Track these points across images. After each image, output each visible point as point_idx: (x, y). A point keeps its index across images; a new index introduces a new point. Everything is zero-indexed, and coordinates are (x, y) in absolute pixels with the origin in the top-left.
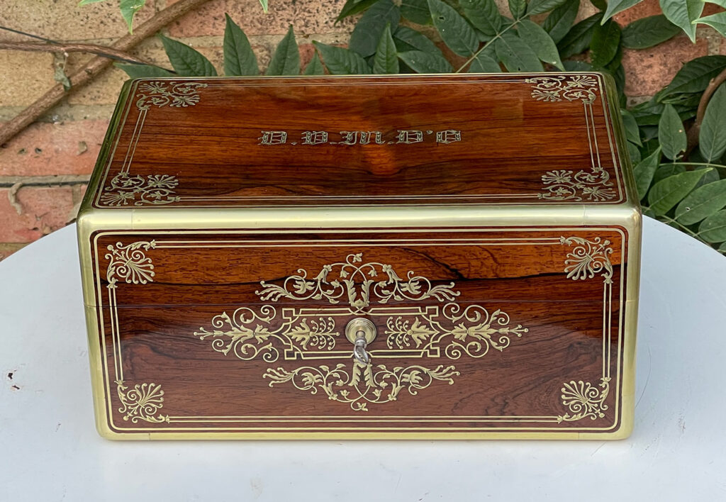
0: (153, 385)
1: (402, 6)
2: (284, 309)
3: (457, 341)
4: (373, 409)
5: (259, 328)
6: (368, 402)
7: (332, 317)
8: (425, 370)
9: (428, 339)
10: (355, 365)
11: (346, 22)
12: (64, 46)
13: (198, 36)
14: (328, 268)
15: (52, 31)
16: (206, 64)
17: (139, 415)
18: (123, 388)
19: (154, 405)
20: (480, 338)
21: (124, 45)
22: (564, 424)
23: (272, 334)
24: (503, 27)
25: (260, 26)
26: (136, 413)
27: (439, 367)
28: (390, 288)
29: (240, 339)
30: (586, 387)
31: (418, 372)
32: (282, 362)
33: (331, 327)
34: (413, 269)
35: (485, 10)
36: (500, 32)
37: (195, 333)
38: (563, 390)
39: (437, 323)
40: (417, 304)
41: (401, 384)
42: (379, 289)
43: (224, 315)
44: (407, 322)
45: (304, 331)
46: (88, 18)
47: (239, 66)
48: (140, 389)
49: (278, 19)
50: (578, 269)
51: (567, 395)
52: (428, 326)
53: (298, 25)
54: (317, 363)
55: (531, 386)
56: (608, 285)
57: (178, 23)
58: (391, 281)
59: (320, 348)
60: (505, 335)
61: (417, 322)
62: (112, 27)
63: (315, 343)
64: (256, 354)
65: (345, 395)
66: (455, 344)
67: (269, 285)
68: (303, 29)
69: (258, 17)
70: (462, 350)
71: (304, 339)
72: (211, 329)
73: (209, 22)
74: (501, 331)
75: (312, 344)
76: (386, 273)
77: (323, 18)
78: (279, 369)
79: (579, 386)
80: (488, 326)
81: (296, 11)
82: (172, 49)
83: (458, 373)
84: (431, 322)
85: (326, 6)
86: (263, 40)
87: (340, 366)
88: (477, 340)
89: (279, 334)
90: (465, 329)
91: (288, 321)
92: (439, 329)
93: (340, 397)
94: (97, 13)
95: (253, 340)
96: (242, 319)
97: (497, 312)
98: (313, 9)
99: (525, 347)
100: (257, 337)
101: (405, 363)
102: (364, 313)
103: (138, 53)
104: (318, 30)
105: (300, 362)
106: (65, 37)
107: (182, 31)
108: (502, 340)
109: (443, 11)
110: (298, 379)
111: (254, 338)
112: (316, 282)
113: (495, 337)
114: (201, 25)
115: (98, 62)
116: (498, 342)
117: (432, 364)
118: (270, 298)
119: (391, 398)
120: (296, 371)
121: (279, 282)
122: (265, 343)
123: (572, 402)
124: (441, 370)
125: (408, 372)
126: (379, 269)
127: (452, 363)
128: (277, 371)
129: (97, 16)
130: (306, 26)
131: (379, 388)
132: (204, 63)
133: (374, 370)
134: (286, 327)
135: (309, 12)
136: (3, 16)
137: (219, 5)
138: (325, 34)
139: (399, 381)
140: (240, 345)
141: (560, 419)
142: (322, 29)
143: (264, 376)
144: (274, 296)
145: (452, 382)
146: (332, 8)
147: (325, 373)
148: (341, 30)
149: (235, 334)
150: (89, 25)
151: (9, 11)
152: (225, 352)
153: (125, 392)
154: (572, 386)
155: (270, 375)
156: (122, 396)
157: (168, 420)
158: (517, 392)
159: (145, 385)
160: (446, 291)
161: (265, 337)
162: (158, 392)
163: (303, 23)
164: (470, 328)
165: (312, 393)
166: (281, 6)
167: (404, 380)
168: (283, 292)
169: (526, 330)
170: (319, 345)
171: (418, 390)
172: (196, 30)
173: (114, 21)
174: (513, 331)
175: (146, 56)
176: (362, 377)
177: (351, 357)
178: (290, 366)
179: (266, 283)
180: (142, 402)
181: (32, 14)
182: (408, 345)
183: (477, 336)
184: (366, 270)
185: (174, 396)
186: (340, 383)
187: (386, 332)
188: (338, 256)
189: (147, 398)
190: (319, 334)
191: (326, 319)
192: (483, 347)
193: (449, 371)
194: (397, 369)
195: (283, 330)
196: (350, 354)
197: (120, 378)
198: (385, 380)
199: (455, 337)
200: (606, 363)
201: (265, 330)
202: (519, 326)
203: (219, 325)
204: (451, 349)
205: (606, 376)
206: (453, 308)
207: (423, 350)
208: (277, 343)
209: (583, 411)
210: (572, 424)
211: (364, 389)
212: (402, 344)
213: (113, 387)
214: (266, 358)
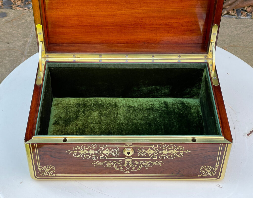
0: (51, 166)
2: (100, 145)
3: (164, 154)
5: (91, 150)
6: (130, 171)
7: (118, 147)
8: (151, 162)
10: (126, 161)
18: (40, 167)
19: (51, 171)
20: (173, 154)
23: (95, 152)
26: (45, 173)
27: (156, 161)
30: (209, 167)
31: (149, 163)
32: (99, 159)
33: (118, 150)
37: (67, 152)
38: (201, 168)
39: (157, 149)
40: (150, 144)
41: (142, 166)
43: (78, 147)
44: (146, 149)
45: (107, 151)
48: (46, 167)
51: (202, 169)
52: (154, 150)
54: (112, 160)
55: (189, 167)
60: (182, 153)
61: (150, 149)
63: (111, 154)
64: (89, 157)
65: (122, 169)
66: (163, 155)
70: (165, 157)
71: (107, 153)
72: (73, 151)
74: (180, 152)
75: (110, 155)
78: (98, 162)
79: (207, 167)
80: (176, 150)
83: (163, 163)
87: (120, 161)
88: (171, 154)
89: (98, 152)
90: (167, 151)
91: (102, 148)
92: (157, 151)
93: (120, 169)
95: (89, 154)
96: (84, 147)
97: (180, 147)
99: (189, 156)
101: (144, 160)
105: (105, 160)
108: (180, 154)
110: (105, 164)
111: (89, 153)
113: (178, 153)
117: (154, 161)
119: (138, 169)
120: (104, 162)
122: (93, 154)
123: (204, 171)
124: (157, 162)
125: (145, 163)
127: (161, 160)
128: (97, 162)
133: (133, 162)
134: (101, 150)
139: (142, 165)
140: (84, 155)
141: (198, 176)
143: (92, 164)
145: (161, 165)
147: (115, 163)
149: (82, 152)
152: (78, 157)
154: (205, 167)
155: (94, 163)
156: (39, 169)
157: (57, 175)
158: (184, 168)
159: (48, 166)
162: (53, 168)
164: (169, 151)
165: (110, 168)
170: (113, 155)
171: (148, 168)
174: (185, 152)
176: (128, 164)
178: (102, 161)
180: (47, 171)
182: (146, 155)
183: (171, 153)
185: (59, 169)
187: (138, 152)
189: (49, 169)
190: (113, 152)
191: (116, 148)
192: (173, 156)
193: (161, 162)
194: (141, 162)
195: (100, 151)
196: (124, 158)
197: (38, 164)
198: (137, 165)
199: (163, 153)
200: (218, 161)
201: (93, 151)
202: (187, 151)
203: (76, 149)
204: (161, 157)
205: (217, 164)
206: (163, 145)
207: (151, 157)
208: (97, 154)
209: (207, 174)
210: (203, 177)
211: (128, 167)
212: (144, 155)
213: (36, 167)
214: (93, 159)
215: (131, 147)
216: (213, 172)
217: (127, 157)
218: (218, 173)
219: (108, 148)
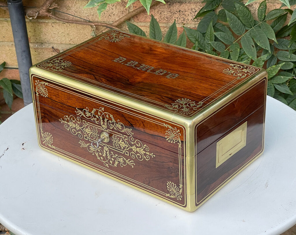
0: (50, 134)
1: (218, 15)
2: (83, 120)
3: (134, 151)
4: (111, 168)
5: (77, 125)
6: (109, 165)
7: (97, 128)
8: (125, 159)
9: (125, 147)
10: (104, 149)
11: (199, 20)
12: (94, 23)
13: (144, 22)
14: (94, 110)
15: (92, 17)
16: (143, 33)
17: (47, 143)
19: (50, 141)
21: (116, 24)
22: (168, 197)
23: (80, 128)
24: (255, 25)
25: (167, 20)
28: (113, 123)
29: (72, 126)
31: (123, 159)
32: (83, 140)
33: (97, 132)
34: (119, 119)
35: (248, 18)
36: (253, 27)
37: (60, 120)
38: (167, 184)
40: (121, 133)
42: (109, 123)
43: (67, 116)
44: (118, 139)
45: (89, 131)
46: (105, 13)
47: (155, 34)
48: (47, 134)
49: (173, 17)
50: (170, 138)
52: (125, 143)
53: (181, 20)
55: (157, 178)
56: (180, 148)
57: (137, 17)
58: (113, 122)
59: (94, 138)
60: (148, 155)
61: (121, 140)
62: (113, 17)
63: (92, 136)
64: (76, 134)
65: (102, 159)
67: (79, 110)
68: (183, 21)
69: (166, 16)
70: (135, 156)
71: (89, 134)
72: (64, 120)
73: (148, 17)
74: (147, 153)
76: (111, 118)
77: (190, 18)
78: (83, 142)
79: (173, 184)
80: (142, 150)
81: (180, 15)
82: (130, 26)
83: (135, 164)
84: (126, 141)
85: (191, 13)
86: (168, 25)
87: (100, 147)
88: (140, 154)
89: (82, 129)
90: (136, 148)
91: (85, 125)
92: (128, 145)
93: (100, 159)
94: (108, 12)
96: (72, 120)
97: (145, 145)
98: (187, 14)
99: (155, 162)
100: (76, 128)
101: (119, 154)
102: (106, 131)
103: (122, 27)
104: (188, 22)
105: (88, 141)
106: (96, 20)
107: (138, 20)
108: (147, 157)
109: (232, 17)
110: (89, 147)
111: (75, 128)
112: (92, 114)
113: (145, 154)
114: (145, 18)
115: (107, 30)
117: (127, 158)
118: (79, 115)
119: (115, 166)
120: (88, 144)
121: (81, 110)
122: (79, 131)
123: (171, 190)
124: (129, 161)
125: (120, 158)
126: (109, 115)
127: (132, 159)
129: (108, 13)
130: (184, 20)
131: (112, 160)
132: (142, 32)
133: (110, 153)
135: (185, 15)
136: (75, 11)
137: (152, 11)
138: (191, 24)
140: (72, 129)
141: (167, 195)
142: (190, 22)
144: (80, 114)
145: (133, 167)
146: (193, 14)
148: (197, 22)
149: (70, 124)
150: (105, 16)
151: (77, 9)
152: (68, 130)
153: (43, 133)
154: (170, 183)
155: (80, 143)
156: (42, 135)
157: (54, 148)
158: (153, 179)
160: (130, 131)
162: (51, 137)
163: (183, 19)
164: (137, 148)
165: (93, 154)
166: (175, 12)
167: (118, 160)
168: (83, 114)
171: (123, 166)
172: (143, 20)
173: (114, 15)
174: (150, 154)
175: (125, 28)
178: (86, 142)
179: (78, 109)
181: (85, 11)
182: (119, 147)
183: (139, 152)
184: (106, 114)
185: (55, 140)
186: (100, 154)
187: (112, 140)
188: (98, 106)
189: (49, 138)
190: (93, 133)
191: (95, 128)
192: (142, 158)
193: (132, 162)
194: (116, 155)
196: (103, 144)
197: (41, 128)
200: (181, 179)
201: (78, 126)
202: (152, 154)
203: (66, 119)
204: (132, 154)
205: (181, 184)
206: (132, 139)
207: (124, 151)
208: (82, 132)
209: (174, 195)
210: (171, 198)
211: (107, 159)
212: (117, 146)
213: (40, 131)
214: (79, 136)
215: (106, 132)
216: (179, 194)
217: (104, 144)
218: (183, 197)
219: (89, 126)
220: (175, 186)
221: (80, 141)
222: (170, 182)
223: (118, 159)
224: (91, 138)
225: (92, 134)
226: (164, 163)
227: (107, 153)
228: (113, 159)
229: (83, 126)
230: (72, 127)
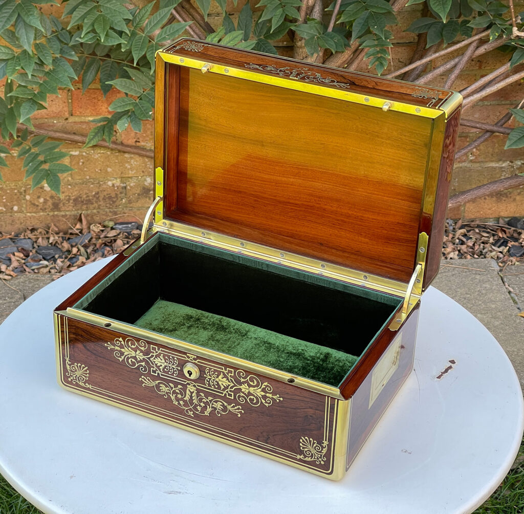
0: (84, 366)
2: (151, 346)
3: (243, 393)
4: (196, 417)
5: (138, 352)
6: (194, 412)
7: (177, 358)
8: (225, 404)
9: (228, 387)
10: (188, 389)
17: (76, 380)
18: (69, 363)
19: (84, 377)
20: (256, 395)
22: (300, 460)
23: (145, 357)
26: (75, 378)
27: (233, 405)
31: (221, 404)
32: (149, 374)
33: (176, 363)
37: (106, 345)
38: (301, 440)
39: (233, 380)
40: (222, 365)
43: (121, 339)
44: (216, 373)
45: (161, 361)
48: (77, 365)
52: (228, 379)
54: (168, 381)
55: (283, 432)
59: (170, 373)
60: (270, 398)
61: (222, 375)
63: (167, 369)
64: (137, 366)
65: (182, 404)
66: (242, 394)
70: (246, 399)
71: (161, 366)
72: (114, 345)
74: (267, 395)
75: (165, 370)
79: (310, 441)
80: (260, 390)
83: (243, 412)
84: (229, 378)
87: (179, 386)
88: (254, 396)
89: (149, 358)
90: (247, 387)
91: (154, 353)
92: (234, 384)
93: (179, 403)
95: (135, 358)
96: (130, 344)
97: (266, 384)
99: (281, 408)
100: (137, 357)
101: (215, 396)
102: (194, 361)
105: (158, 377)
108: (268, 400)
110: (158, 386)
113: (264, 397)
116: (266, 401)
117: (229, 403)
119: (207, 413)
120: (157, 382)
122: (141, 361)
123: (306, 449)
124: (233, 407)
125: (216, 402)
127: (240, 404)
128: (147, 379)
131: (200, 406)
133: (198, 395)
134: (152, 356)
139: (210, 405)
140: (128, 358)
141: (299, 457)
143: (140, 379)
145: (239, 416)
147: (172, 388)
149: (126, 351)
152: (121, 359)
153: (70, 365)
154: (306, 440)
155: (143, 380)
156: (68, 367)
157: (90, 387)
158: (275, 433)
159: (79, 364)
161: (141, 358)
162: (86, 371)
164: (251, 388)
165: (165, 397)
167: (213, 406)
169: (281, 399)
170: (169, 371)
171: (221, 414)
174: (274, 397)
176: (191, 397)
177: (186, 383)
178: (154, 378)
180: (78, 373)
182: (216, 386)
183: (254, 394)
185: (93, 375)
186: (179, 396)
187: (205, 376)
189: (81, 372)
190: (170, 365)
191: (173, 358)
192: (257, 402)
193: (239, 409)
194: (210, 398)
195: (150, 357)
196: (185, 382)
197: (67, 357)
198: (204, 402)
199: (242, 390)
200: (326, 433)
201: (141, 354)
202: (278, 396)
203: (118, 344)
204: (239, 397)
205: (326, 440)
206: (241, 374)
207: (225, 392)
208: (147, 363)
209: (312, 456)
210: (305, 462)
211: (192, 403)
212: (213, 385)
213: (64, 361)
214: (142, 370)
215: (195, 363)
216: (321, 455)
217: (189, 382)
218: (328, 460)
219: (162, 355)
220: (314, 443)
221: (143, 377)
222: (306, 438)
223: (213, 404)
224: (164, 371)
225: (165, 366)
226: (299, 410)
227: (193, 395)
228: (202, 404)
229: (151, 354)
230: (129, 356)
